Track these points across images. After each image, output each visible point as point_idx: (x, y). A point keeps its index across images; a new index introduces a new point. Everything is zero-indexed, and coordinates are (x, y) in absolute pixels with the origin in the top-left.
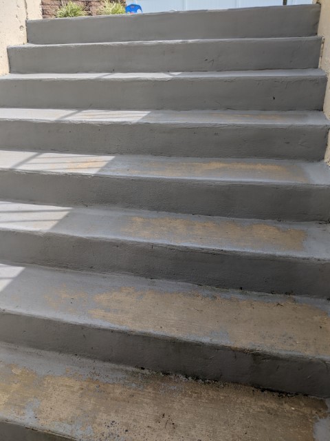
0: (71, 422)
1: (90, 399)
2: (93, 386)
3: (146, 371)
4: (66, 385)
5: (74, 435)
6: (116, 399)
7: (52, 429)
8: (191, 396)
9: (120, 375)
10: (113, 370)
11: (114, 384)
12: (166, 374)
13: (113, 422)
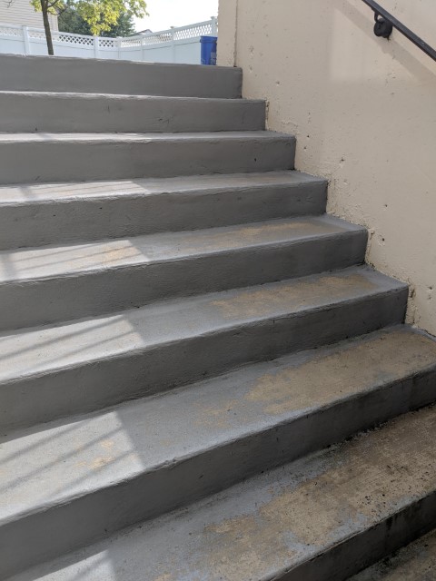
0: (340, 523)
1: (325, 497)
2: (312, 487)
3: (333, 447)
4: (290, 502)
5: (357, 529)
6: (343, 481)
7: (335, 540)
8: (385, 443)
9: (320, 463)
10: (306, 463)
11: (324, 473)
12: (349, 439)
13: (366, 497)
